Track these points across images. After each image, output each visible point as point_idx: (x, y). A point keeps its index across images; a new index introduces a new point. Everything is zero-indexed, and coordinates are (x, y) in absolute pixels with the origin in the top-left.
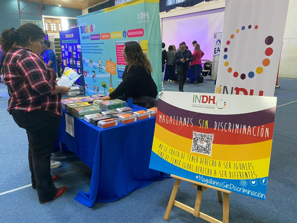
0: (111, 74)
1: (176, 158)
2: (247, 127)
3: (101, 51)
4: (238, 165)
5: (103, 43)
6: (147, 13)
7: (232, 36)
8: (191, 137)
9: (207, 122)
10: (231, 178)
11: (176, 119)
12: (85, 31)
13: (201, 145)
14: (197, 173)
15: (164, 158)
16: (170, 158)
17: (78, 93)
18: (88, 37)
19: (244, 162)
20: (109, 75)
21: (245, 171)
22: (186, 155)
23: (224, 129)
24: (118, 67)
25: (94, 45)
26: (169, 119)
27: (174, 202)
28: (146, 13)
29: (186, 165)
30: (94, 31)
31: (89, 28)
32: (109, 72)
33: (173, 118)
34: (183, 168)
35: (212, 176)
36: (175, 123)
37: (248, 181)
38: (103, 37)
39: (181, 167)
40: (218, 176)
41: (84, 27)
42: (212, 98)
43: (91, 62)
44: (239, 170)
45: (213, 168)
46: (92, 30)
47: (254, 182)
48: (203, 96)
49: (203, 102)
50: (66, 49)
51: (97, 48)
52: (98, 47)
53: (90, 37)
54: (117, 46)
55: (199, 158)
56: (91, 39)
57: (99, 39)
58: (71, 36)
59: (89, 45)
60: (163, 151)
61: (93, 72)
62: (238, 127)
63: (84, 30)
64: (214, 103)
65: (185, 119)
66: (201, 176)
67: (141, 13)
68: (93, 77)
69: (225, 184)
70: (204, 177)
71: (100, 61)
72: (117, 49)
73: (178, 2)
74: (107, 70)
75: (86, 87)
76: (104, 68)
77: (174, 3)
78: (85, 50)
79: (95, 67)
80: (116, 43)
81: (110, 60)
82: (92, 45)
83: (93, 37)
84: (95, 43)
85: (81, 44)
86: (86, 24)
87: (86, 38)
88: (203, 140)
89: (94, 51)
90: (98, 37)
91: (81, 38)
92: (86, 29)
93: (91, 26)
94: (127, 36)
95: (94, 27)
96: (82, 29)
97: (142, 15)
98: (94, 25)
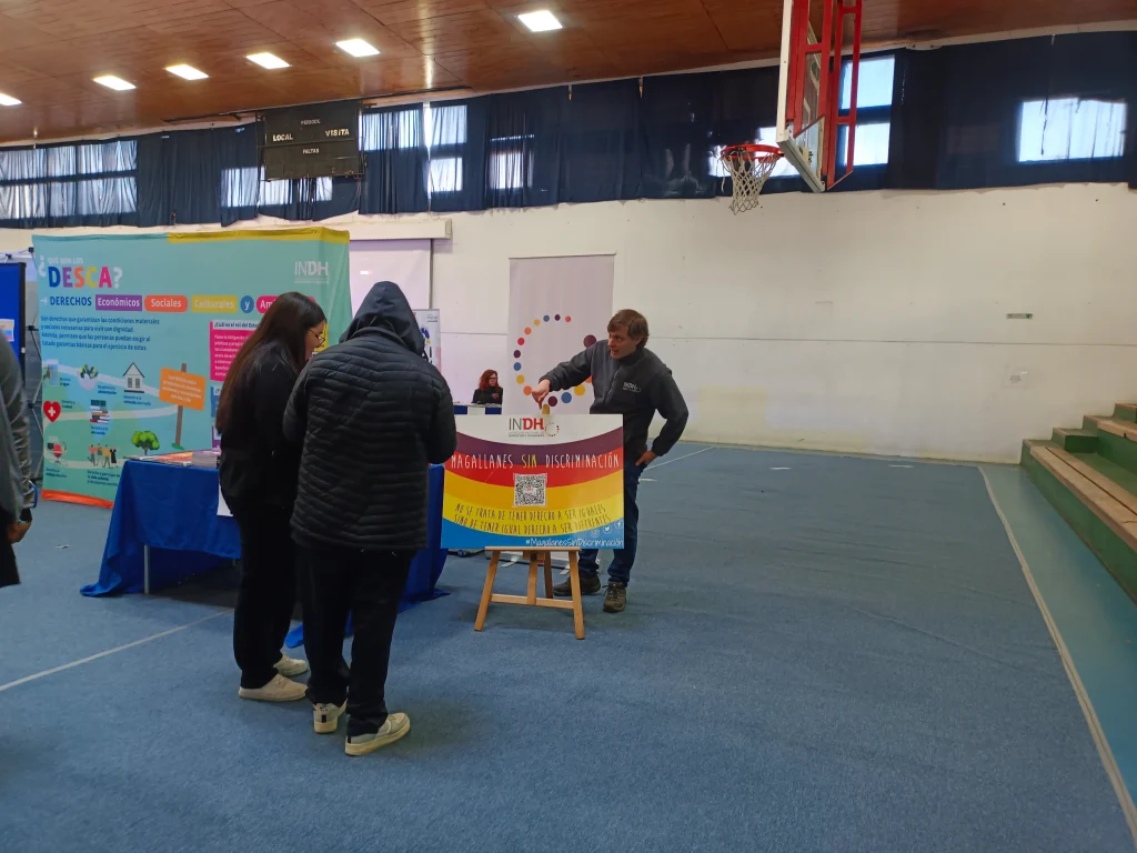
0: (180, 409)
1: (489, 520)
2: (591, 457)
3: (144, 343)
4: (585, 511)
5: (156, 322)
6: (327, 264)
7: (528, 331)
8: (511, 483)
9: (534, 457)
10: (579, 531)
11: (482, 458)
12: (68, 281)
13: (529, 492)
14: (527, 535)
15: (468, 526)
16: (479, 523)
18: (84, 301)
19: (593, 505)
20: (174, 410)
21: (596, 516)
22: (507, 512)
23: (560, 465)
24: (212, 389)
25: (113, 325)
26: (470, 460)
27: (491, 597)
29: (508, 528)
30: (117, 286)
31: (91, 275)
32: (174, 402)
33: (477, 457)
34: (504, 534)
35: (552, 534)
36: (482, 465)
37: (601, 529)
38: (158, 304)
39: (499, 533)
40: (560, 532)
41: (66, 269)
42: (538, 421)
43: (89, 373)
44: (587, 517)
45: (550, 523)
46: (105, 281)
47: (607, 529)
48: (525, 420)
49: (525, 428)
51: (123, 334)
52: (131, 330)
53: (93, 300)
54: (213, 333)
55: (528, 513)
56: (99, 308)
57: (140, 309)
59: (83, 324)
60: (464, 514)
61: (94, 403)
62: (579, 459)
63: (67, 277)
64: (542, 428)
65: (499, 458)
66: (534, 538)
68: (95, 419)
69: (570, 541)
70: (539, 538)
71: (133, 370)
72: (213, 340)
73: (268, 202)
74: (166, 397)
75: (48, 455)
76: (151, 391)
77: (252, 203)
78: (62, 336)
79: (103, 389)
80: (211, 324)
81: (179, 369)
82: (100, 324)
83: (106, 303)
84: (119, 320)
85: (44, 319)
86: (79, 261)
87: (74, 301)
88: (531, 484)
89: (109, 342)
90: (131, 302)
91: (46, 301)
92: (78, 276)
93: (105, 270)
94: (255, 308)
95: (116, 274)
96: (54, 273)
97: (312, 266)
98: (116, 269)
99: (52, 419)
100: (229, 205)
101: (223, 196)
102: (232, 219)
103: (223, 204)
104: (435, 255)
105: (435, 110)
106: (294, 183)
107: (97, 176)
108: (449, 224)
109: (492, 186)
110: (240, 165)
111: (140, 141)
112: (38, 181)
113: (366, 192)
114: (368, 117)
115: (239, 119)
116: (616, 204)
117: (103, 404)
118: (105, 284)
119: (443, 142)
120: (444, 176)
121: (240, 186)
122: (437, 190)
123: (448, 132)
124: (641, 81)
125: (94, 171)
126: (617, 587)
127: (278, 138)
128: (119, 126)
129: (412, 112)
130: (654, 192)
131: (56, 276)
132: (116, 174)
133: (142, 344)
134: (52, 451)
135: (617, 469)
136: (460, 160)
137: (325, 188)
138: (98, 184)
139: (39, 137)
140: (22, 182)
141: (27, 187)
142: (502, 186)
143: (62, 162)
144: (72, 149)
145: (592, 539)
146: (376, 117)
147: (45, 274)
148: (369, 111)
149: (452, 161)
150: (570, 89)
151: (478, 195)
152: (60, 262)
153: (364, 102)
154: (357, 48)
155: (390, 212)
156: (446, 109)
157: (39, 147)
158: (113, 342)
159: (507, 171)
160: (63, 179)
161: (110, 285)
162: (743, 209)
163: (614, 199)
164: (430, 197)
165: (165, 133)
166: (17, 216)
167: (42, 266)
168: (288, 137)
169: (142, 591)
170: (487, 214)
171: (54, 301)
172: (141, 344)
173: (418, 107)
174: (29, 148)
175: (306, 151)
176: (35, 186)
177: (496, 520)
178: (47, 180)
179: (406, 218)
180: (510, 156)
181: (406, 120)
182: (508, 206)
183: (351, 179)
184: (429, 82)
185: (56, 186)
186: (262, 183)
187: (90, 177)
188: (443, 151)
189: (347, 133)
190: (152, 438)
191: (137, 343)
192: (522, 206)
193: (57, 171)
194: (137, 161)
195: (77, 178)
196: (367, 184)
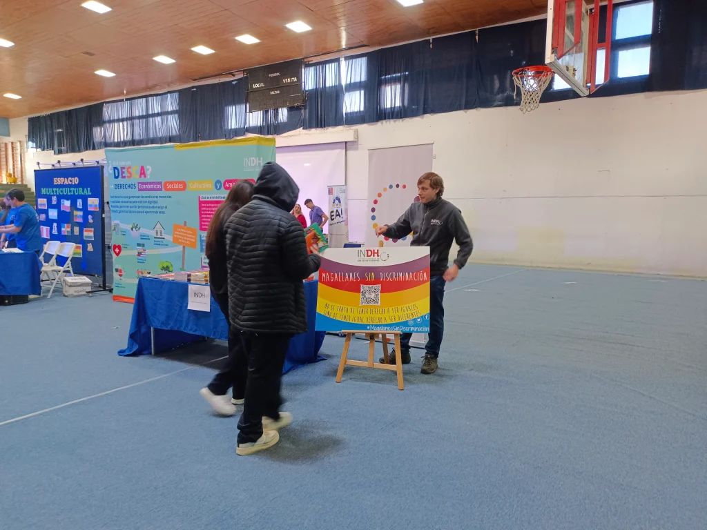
0: (184, 247)
1: (344, 313)
2: (409, 274)
3: (164, 210)
4: (405, 308)
5: (170, 197)
6: (261, 158)
7: (380, 195)
8: (358, 291)
9: (373, 274)
10: (400, 321)
11: (341, 275)
12: (124, 175)
13: (369, 296)
14: (368, 323)
15: (332, 317)
16: (338, 316)
17: (89, 289)
18: (131, 186)
19: (409, 305)
20: (180, 248)
21: (410, 312)
22: (356, 309)
23: (389, 279)
24: (200, 236)
25: (147, 199)
26: (333, 276)
27: (346, 361)
28: (260, 160)
29: (356, 319)
30: (149, 177)
31: (135, 171)
32: (180, 243)
33: (338, 274)
34: (353, 322)
35: (383, 323)
36: (341, 279)
37: (414, 320)
38: (170, 186)
39: (351, 322)
40: (388, 322)
41: (123, 168)
42: (376, 251)
43: (136, 228)
44: (406, 312)
45: (383, 316)
46: (143, 173)
47: (419, 320)
48: (367, 251)
49: (368, 256)
50: (50, 206)
51: (152, 205)
52: (156, 202)
53: (137, 186)
54: (201, 202)
55: (369, 310)
56: (140, 190)
57: (161, 190)
58: (71, 181)
59: (132, 200)
60: (330, 310)
61: (139, 245)
62: (401, 275)
63: (123, 173)
64: (378, 256)
65: (351, 275)
66: (372, 325)
67: (252, 159)
68: (139, 254)
69: (395, 327)
70: (375, 325)
71: (158, 225)
72: (200, 207)
73: (251, 125)
74: (176, 241)
75: (116, 275)
76: (169, 238)
77: (242, 126)
78: (121, 207)
79: (144, 237)
80: (199, 197)
81: (183, 224)
82: (140, 199)
83: (143, 187)
84: (149, 197)
85: (112, 197)
86: (128, 163)
87: (127, 186)
88: (371, 292)
89: (145, 210)
90: (157, 186)
91: (113, 187)
92: (128, 172)
93: (142, 168)
94: (223, 187)
95: (149, 169)
96: (116, 171)
97: (253, 160)
98: (148, 167)
99: (118, 254)
100: (230, 128)
101: (226, 124)
102: (232, 136)
103: (226, 127)
104: (349, 152)
105: (347, 61)
106: (267, 112)
107: (158, 115)
108: (356, 133)
109: (382, 106)
110: (234, 103)
111: (181, 93)
112: (127, 119)
113: (307, 115)
114: (308, 69)
115: (234, 75)
116: (461, 113)
117: (143, 245)
118: (143, 176)
119: (352, 81)
120: (354, 102)
121: (236, 116)
122: (349, 111)
123: (355, 75)
124: (477, 32)
125: (156, 112)
126: (430, 357)
127: (257, 86)
128: (169, 85)
129: (333, 64)
130: (486, 103)
131: (118, 172)
132: (168, 113)
133: (163, 210)
134: (118, 273)
135: (426, 282)
136: (362, 92)
137: (283, 114)
138: (158, 119)
139: (127, 94)
140: (119, 120)
141: (121, 124)
142: (388, 106)
143: (139, 108)
144: (144, 100)
145: (409, 326)
146: (312, 69)
147: (112, 171)
148: (309, 65)
149: (358, 92)
150: (431, 41)
151: (375, 113)
152: (119, 164)
153: (305, 60)
154: (299, 26)
155: (321, 127)
156: (354, 60)
157: (127, 100)
158: (148, 210)
159: (392, 96)
160: (140, 117)
161: (145, 177)
162: (529, 109)
163: (460, 109)
164: (344, 116)
165: (193, 87)
166: (116, 140)
167: (110, 167)
168: (262, 85)
169: (151, 354)
170: (379, 124)
171: (117, 187)
172: (161, 210)
173: (337, 60)
174: (122, 100)
175: (272, 93)
176: (125, 123)
177: (349, 313)
178: (131, 118)
179: (330, 129)
180: (393, 87)
181: (330, 69)
182: (392, 118)
183: (298, 108)
184: (344, 44)
185: (136, 121)
186: (248, 114)
187: (154, 115)
188: (352, 87)
189: (296, 80)
190: (169, 265)
191: (160, 210)
192: (401, 118)
193: (137, 113)
194: (179, 104)
195: (147, 116)
196: (307, 110)
